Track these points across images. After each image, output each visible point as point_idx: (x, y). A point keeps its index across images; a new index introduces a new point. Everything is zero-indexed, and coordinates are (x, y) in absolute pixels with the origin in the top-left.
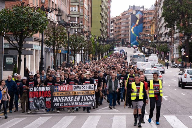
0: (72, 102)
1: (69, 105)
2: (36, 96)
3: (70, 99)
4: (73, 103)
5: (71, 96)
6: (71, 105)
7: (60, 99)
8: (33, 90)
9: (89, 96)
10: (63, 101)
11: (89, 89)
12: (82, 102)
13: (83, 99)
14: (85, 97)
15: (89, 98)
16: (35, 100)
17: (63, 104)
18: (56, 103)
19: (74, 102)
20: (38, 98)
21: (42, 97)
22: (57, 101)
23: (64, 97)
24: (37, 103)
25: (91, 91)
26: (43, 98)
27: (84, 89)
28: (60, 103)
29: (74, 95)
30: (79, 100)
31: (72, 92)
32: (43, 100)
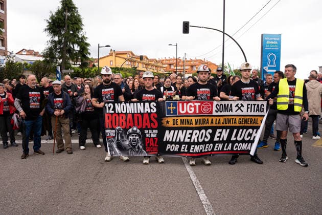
0: (209, 142)
1: (201, 150)
2: (121, 124)
3: (206, 136)
4: (212, 145)
5: (206, 128)
6: (206, 150)
7: (181, 136)
8: (114, 109)
9: (250, 130)
10: (189, 140)
11: (252, 113)
12: (233, 143)
13: (236, 136)
14: (241, 130)
15: (250, 135)
16: (118, 134)
17: (189, 148)
18: (171, 143)
19: (214, 143)
20: (126, 130)
21: (135, 129)
22: (174, 140)
23: (191, 131)
24: (123, 141)
25: (256, 118)
26: (138, 131)
27: (239, 113)
28: (180, 143)
29: (214, 125)
30: (225, 139)
31: (210, 119)
32: (138, 134)
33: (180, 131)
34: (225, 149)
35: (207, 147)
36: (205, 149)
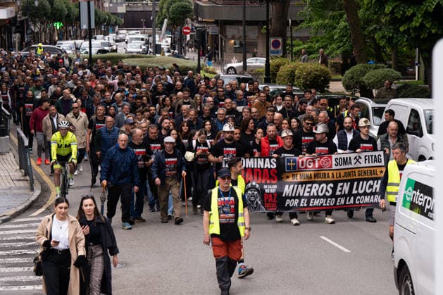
0: (331, 197)
1: (322, 204)
3: (327, 190)
4: (334, 199)
5: (327, 183)
6: (328, 204)
7: (301, 190)
9: (371, 182)
10: (308, 195)
11: (371, 165)
12: (355, 196)
13: (357, 189)
14: (361, 183)
15: (371, 187)
17: (308, 203)
18: (291, 198)
19: (336, 197)
21: (254, 184)
22: (293, 195)
23: (310, 185)
25: (375, 169)
26: (257, 186)
27: (358, 165)
28: (299, 198)
29: (335, 179)
30: (347, 193)
31: (331, 173)
32: (257, 190)
33: (300, 186)
34: (347, 203)
35: (328, 202)
36: (326, 203)
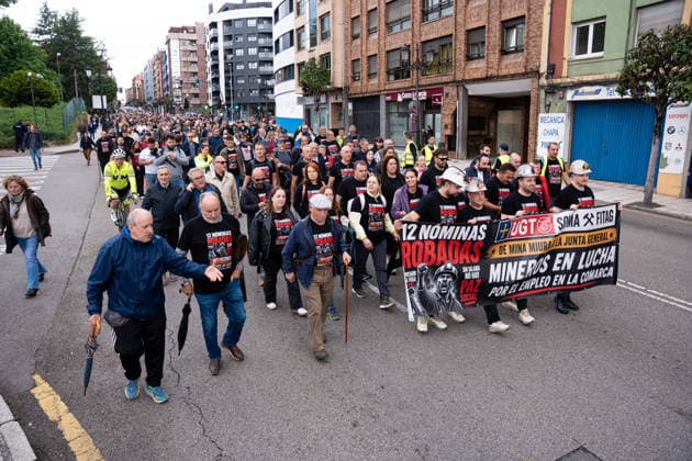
0: (545, 274)
2: (426, 257)
3: (542, 266)
4: (549, 277)
6: (541, 286)
7: (512, 271)
8: (416, 233)
9: (599, 251)
10: (522, 276)
12: (580, 272)
13: (584, 263)
14: (584, 254)
15: (598, 257)
16: (421, 276)
18: (499, 284)
19: (553, 274)
21: (449, 266)
22: (502, 280)
23: (525, 263)
24: (429, 288)
26: (454, 268)
27: (589, 227)
28: (510, 283)
29: (554, 248)
30: (569, 268)
32: (453, 275)
33: (510, 264)
34: (569, 283)
35: (542, 282)
36: (539, 283)
